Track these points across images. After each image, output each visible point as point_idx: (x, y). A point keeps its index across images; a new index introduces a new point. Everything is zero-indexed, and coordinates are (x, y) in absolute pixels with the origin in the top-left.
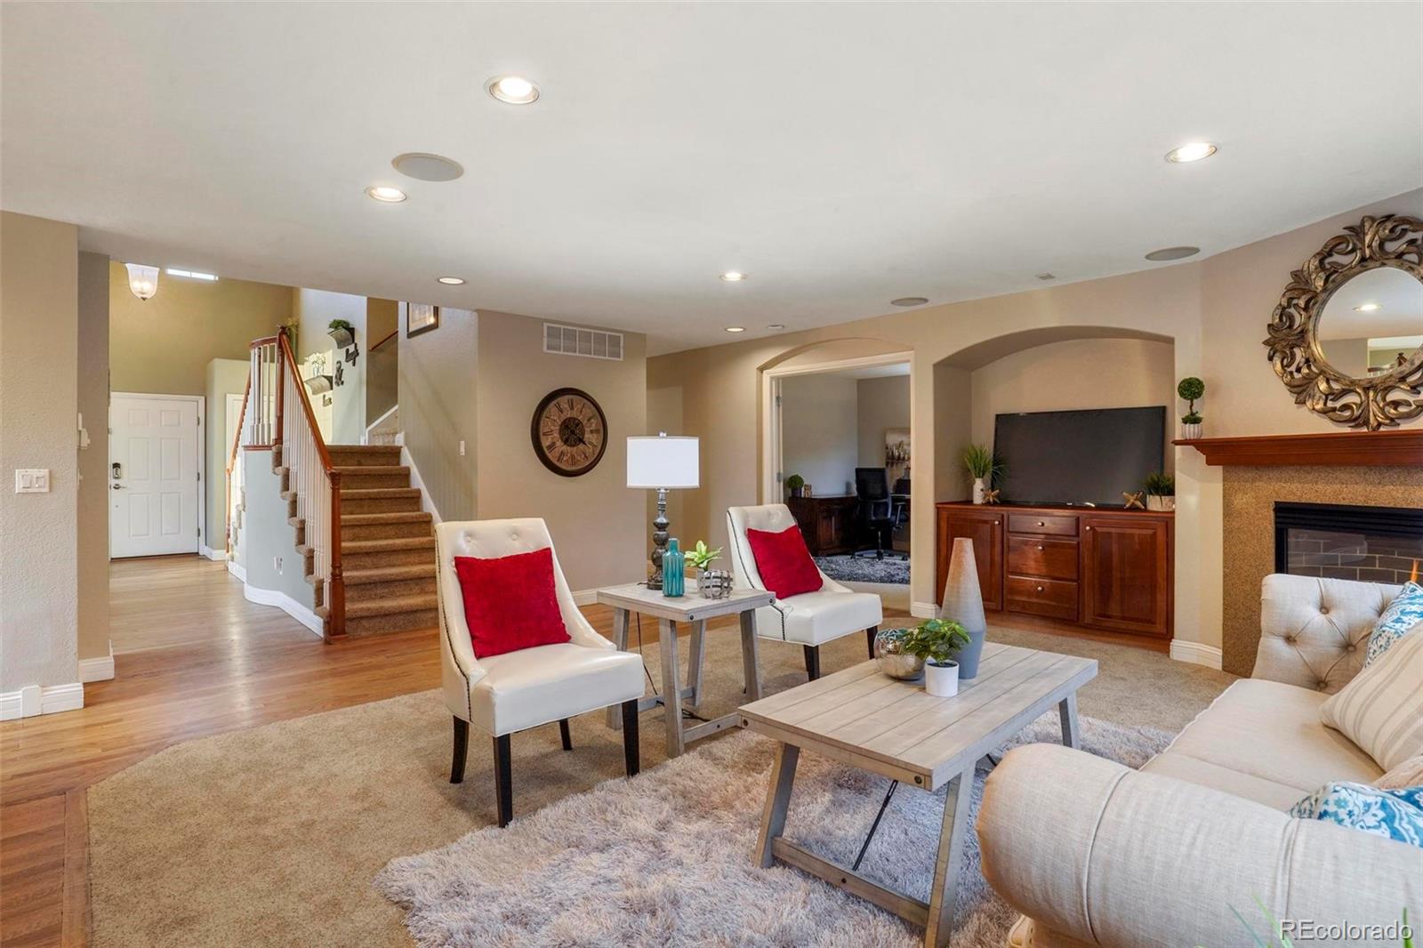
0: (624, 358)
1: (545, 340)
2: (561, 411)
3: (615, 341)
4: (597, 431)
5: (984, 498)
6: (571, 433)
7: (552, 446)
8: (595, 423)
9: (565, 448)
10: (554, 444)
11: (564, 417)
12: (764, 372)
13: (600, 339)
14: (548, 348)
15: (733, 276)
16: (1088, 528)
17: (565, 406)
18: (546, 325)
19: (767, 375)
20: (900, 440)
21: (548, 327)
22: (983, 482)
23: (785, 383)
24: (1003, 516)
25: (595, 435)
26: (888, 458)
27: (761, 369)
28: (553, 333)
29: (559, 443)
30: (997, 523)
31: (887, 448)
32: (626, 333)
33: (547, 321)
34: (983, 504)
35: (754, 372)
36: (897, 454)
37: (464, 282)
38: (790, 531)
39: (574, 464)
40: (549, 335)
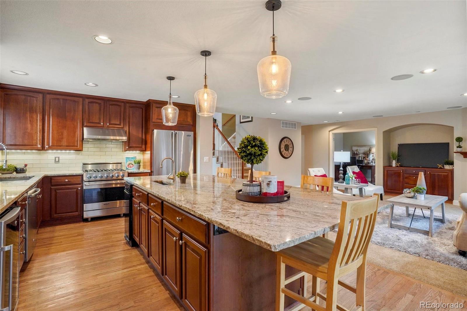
0: (297, 129)
1: (281, 125)
2: (285, 142)
3: (295, 124)
4: (292, 147)
5: (396, 165)
6: (287, 148)
7: (283, 151)
8: (291, 146)
9: (285, 152)
10: (283, 150)
11: (285, 144)
12: (330, 132)
13: (292, 124)
14: (282, 127)
15: (340, 113)
16: (428, 173)
17: (285, 141)
18: (282, 121)
19: (331, 133)
20: (357, 149)
21: (282, 122)
22: (396, 161)
23: (335, 134)
24: (403, 170)
25: (291, 148)
26: (353, 154)
27: (329, 131)
28: (283, 123)
29: (284, 150)
30: (402, 171)
31: (353, 151)
32: (297, 122)
33: (281, 120)
34: (395, 167)
35: (328, 132)
36: (356, 153)
37: (277, 114)
38: (359, 172)
39: (287, 156)
40: (282, 124)
